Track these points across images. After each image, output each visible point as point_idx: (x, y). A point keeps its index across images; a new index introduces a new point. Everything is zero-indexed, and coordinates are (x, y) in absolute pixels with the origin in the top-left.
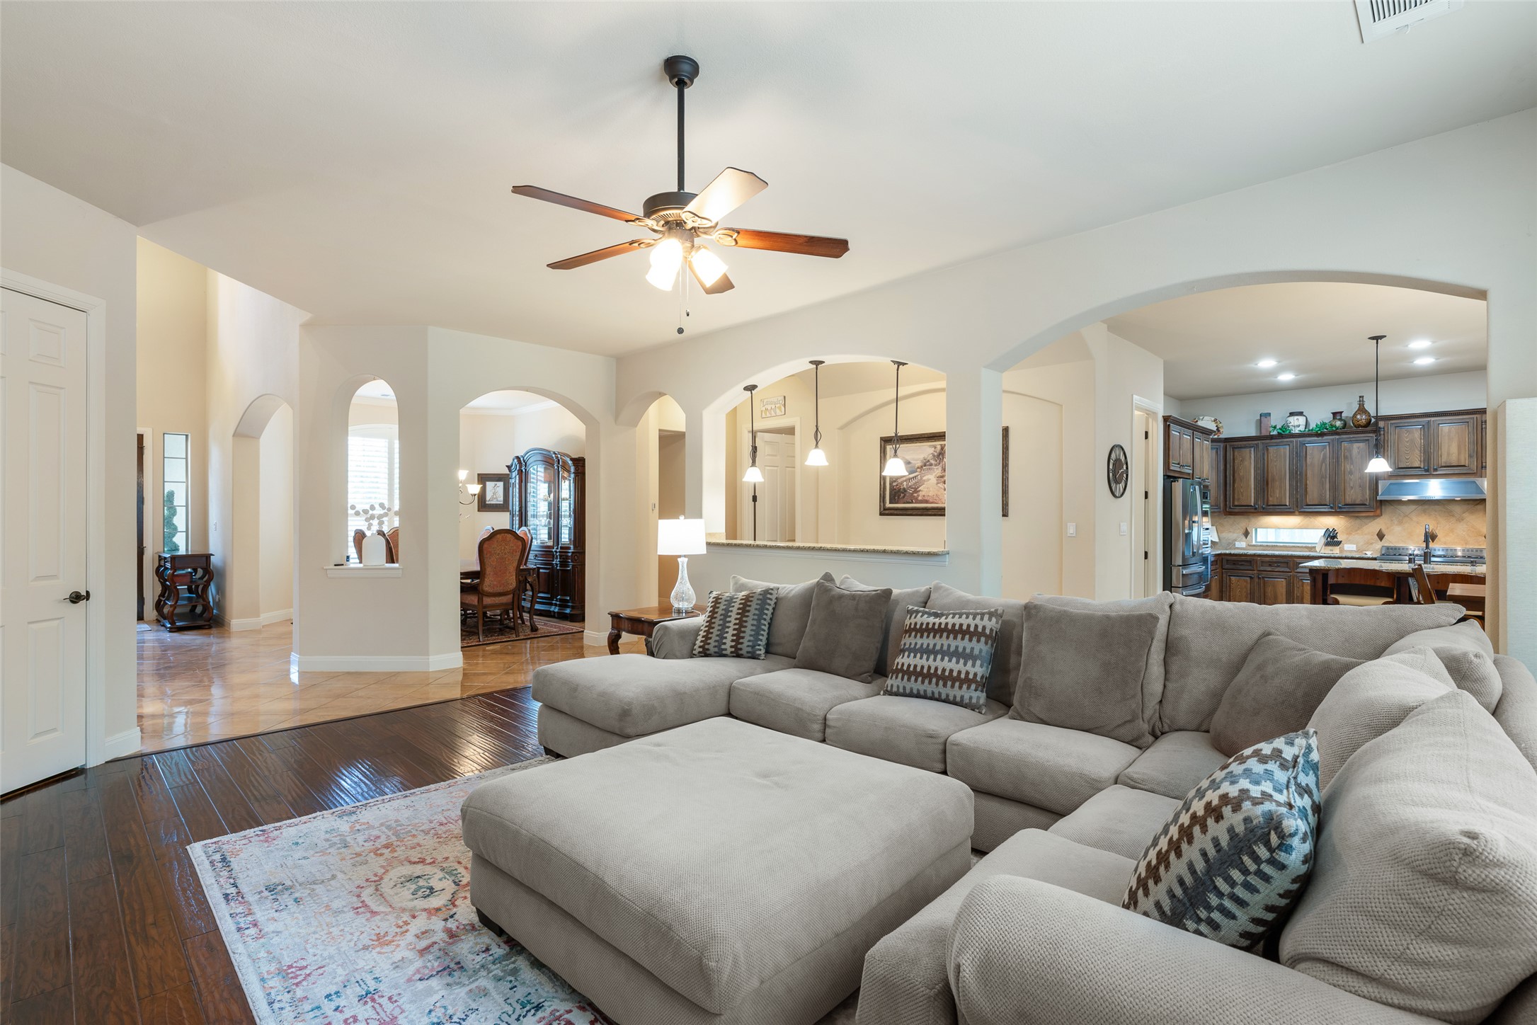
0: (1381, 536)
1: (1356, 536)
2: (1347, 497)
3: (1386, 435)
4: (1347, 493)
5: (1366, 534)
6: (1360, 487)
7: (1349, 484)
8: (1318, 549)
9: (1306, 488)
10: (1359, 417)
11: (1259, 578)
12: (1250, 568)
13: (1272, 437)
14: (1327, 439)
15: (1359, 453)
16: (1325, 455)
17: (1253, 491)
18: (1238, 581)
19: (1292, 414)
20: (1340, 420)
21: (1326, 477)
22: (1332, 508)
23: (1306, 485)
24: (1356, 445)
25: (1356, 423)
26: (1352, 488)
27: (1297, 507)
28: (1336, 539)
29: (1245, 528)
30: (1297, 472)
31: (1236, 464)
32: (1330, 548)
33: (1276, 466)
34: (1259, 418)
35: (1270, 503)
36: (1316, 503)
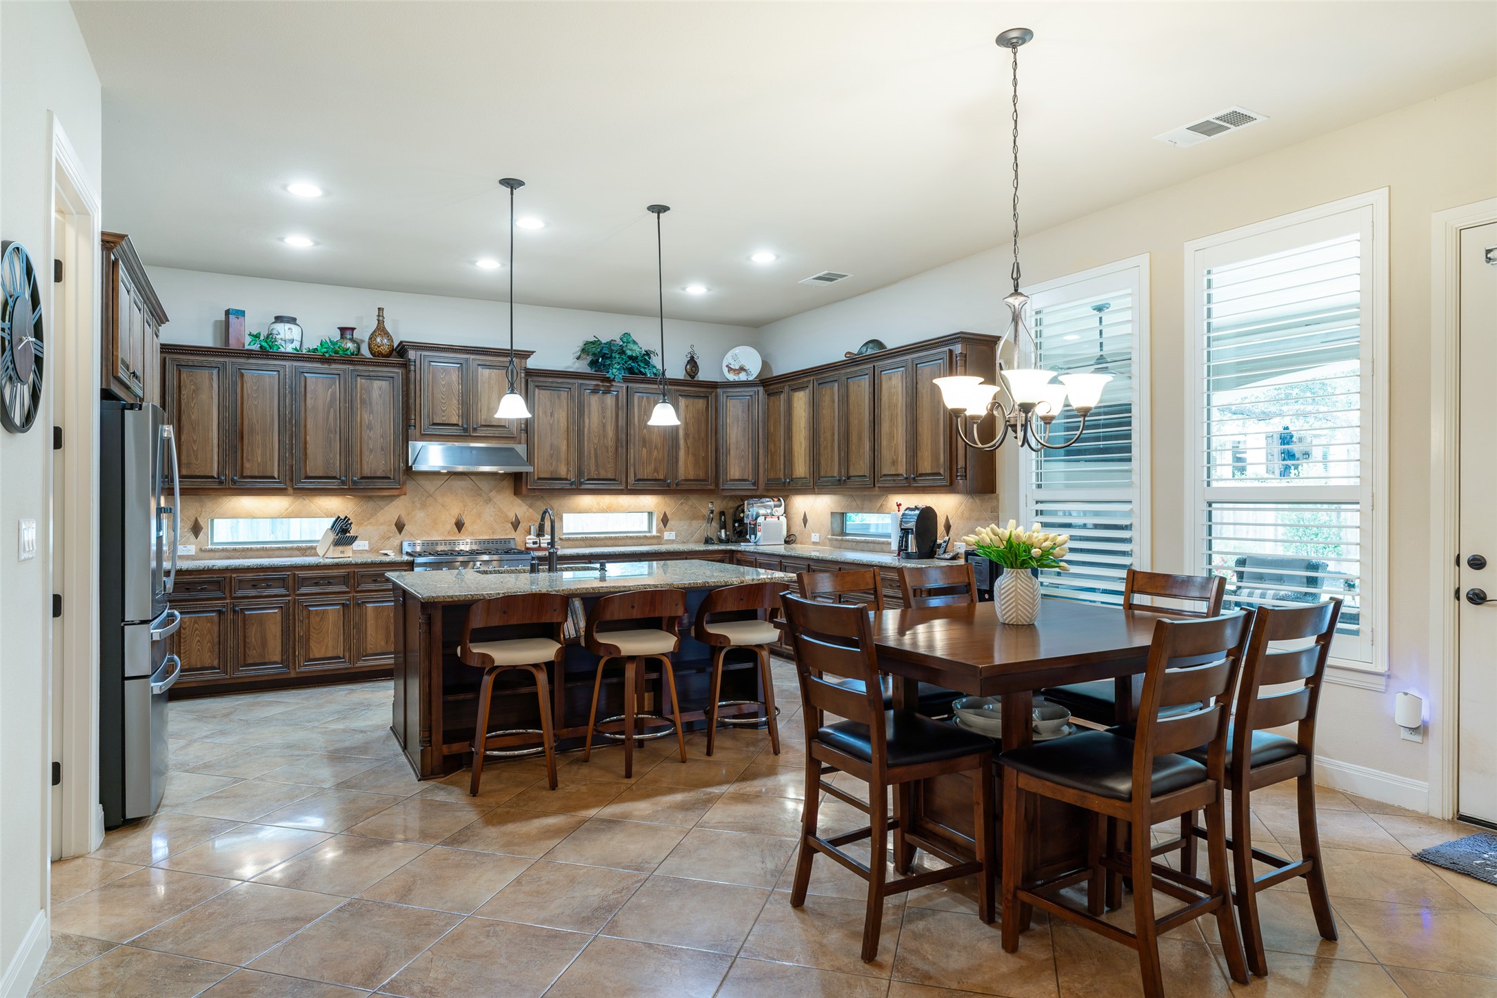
0: (400, 527)
1: (369, 527)
2: (365, 466)
3: (418, 372)
4: (365, 459)
5: (381, 524)
6: (382, 449)
7: (368, 445)
8: (320, 551)
9: (306, 449)
10: (378, 340)
11: (235, 611)
12: (219, 594)
13: (249, 354)
14: (336, 369)
15: (380, 396)
16: (333, 394)
17: (216, 450)
18: (196, 622)
19: (279, 319)
20: (352, 340)
21: (336, 432)
22: (343, 483)
23: (305, 443)
24: (377, 384)
25: (376, 349)
26: (371, 451)
27: (291, 480)
28: (348, 534)
29: (193, 519)
30: (291, 419)
31: (184, 397)
32: (341, 548)
33: (256, 406)
34: (223, 318)
35: (247, 473)
36: (321, 475)
